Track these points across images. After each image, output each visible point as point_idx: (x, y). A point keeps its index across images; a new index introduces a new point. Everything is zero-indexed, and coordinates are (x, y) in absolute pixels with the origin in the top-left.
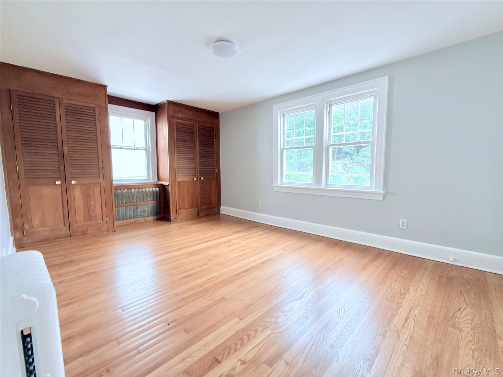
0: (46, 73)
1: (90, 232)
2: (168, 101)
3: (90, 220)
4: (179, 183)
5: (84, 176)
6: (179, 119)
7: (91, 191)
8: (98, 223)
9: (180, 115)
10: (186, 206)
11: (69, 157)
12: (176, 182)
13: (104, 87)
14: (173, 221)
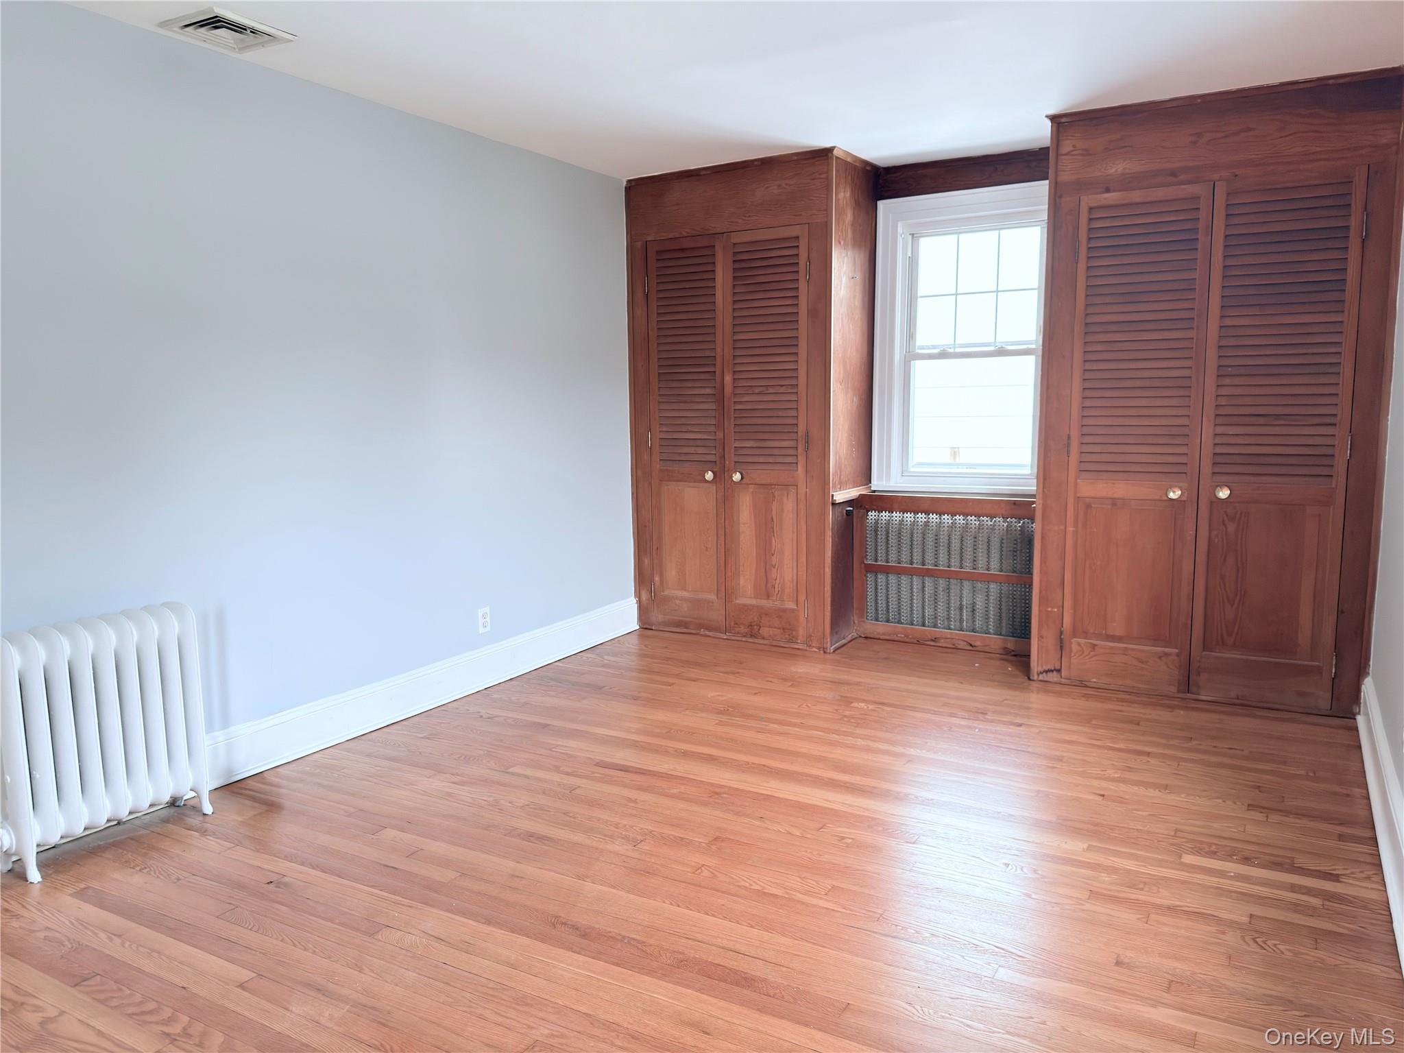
0: (702, 173)
1: (765, 631)
2: (1054, 119)
3: (768, 596)
4: (1087, 506)
5: (761, 459)
6: (1108, 190)
7: (774, 506)
8: (785, 610)
9: (1117, 168)
10: (1117, 628)
11: (735, 403)
12: (1071, 501)
13: (824, 154)
14: (1041, 677)
